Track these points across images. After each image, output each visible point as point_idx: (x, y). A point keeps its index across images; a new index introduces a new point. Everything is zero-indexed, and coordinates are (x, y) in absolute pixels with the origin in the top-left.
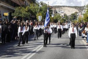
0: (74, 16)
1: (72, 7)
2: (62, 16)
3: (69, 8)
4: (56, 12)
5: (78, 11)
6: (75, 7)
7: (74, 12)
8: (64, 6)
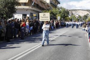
0: (86, 17)
1: (85, 10)
2: (77, 17)
3: (82, 11)
4: (73, 14)
5: (89, 13)
6: (88, 10)
7: (86, 14)
8: (78, 10)
